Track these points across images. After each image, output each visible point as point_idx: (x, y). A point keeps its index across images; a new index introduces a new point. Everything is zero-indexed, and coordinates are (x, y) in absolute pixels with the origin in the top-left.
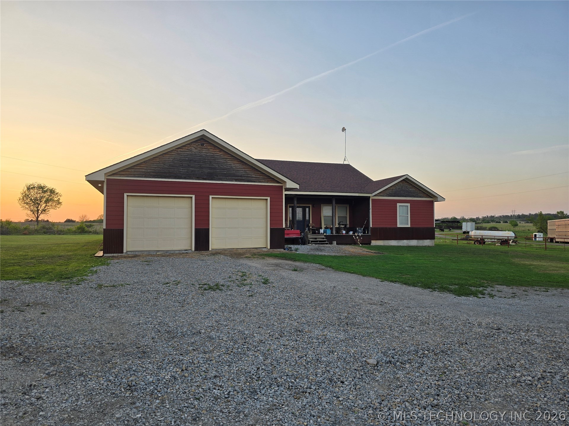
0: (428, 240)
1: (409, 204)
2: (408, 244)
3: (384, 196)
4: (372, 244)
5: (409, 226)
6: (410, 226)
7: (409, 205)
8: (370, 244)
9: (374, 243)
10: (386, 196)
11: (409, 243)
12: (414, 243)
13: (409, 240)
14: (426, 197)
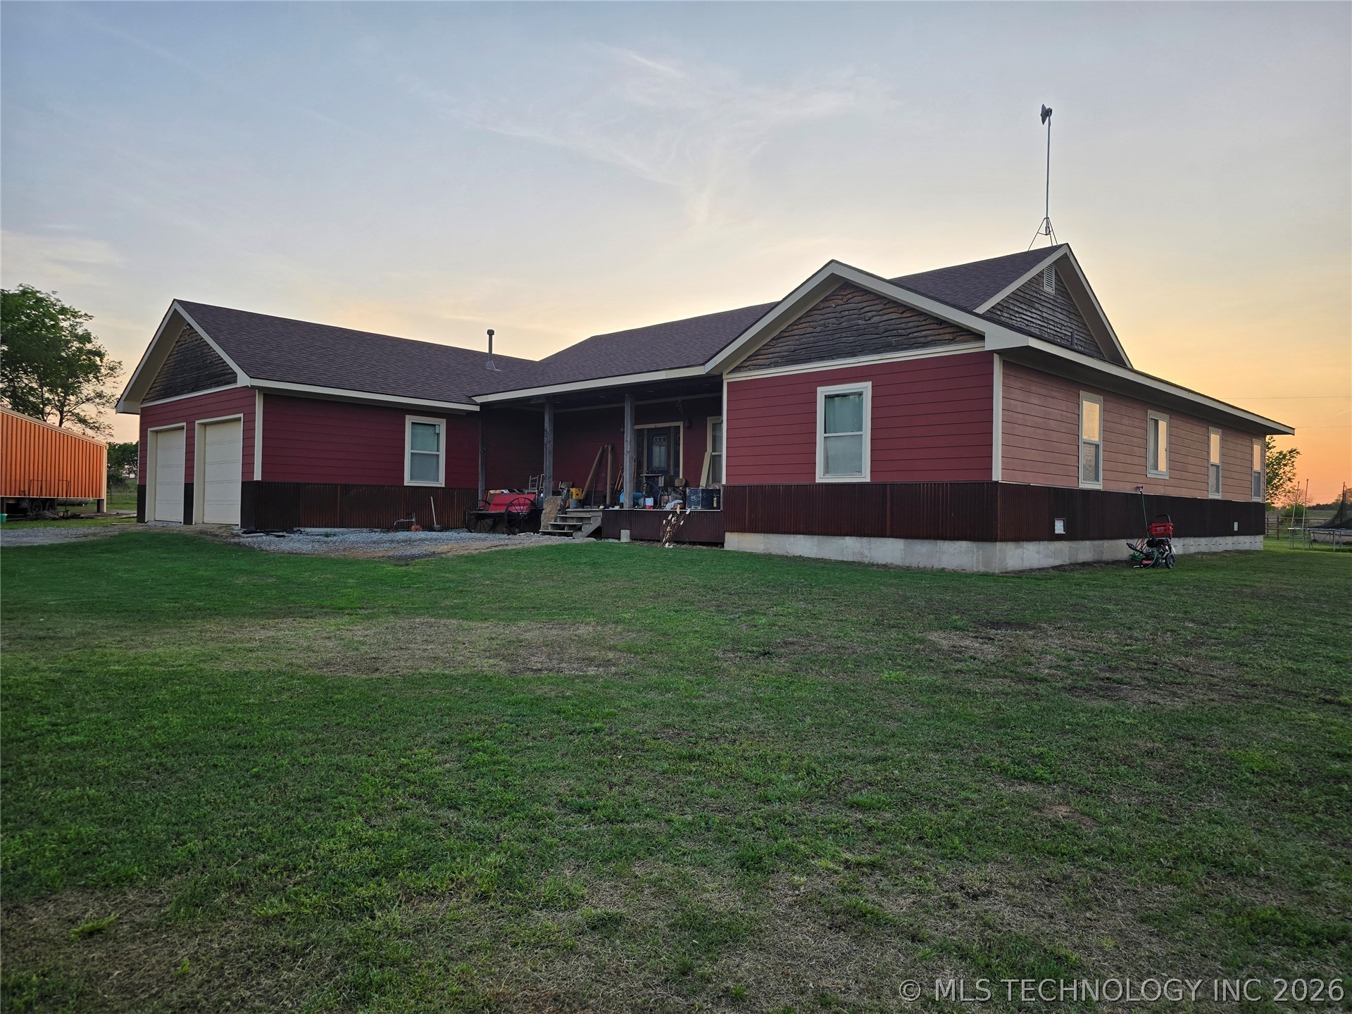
0: (963, 545)
1: (869, 384)
2: (862, 554)
3: (768, 366)
4: (727, 547)
5: (866, 477)
6: (868, 480)
7: (866, 387)
8: (722, 544)
9: (735, 541)
10: (776, 365)
11: (866, 552)
12: (888, 551)
13: (865, 540)
14: (951, 341)
